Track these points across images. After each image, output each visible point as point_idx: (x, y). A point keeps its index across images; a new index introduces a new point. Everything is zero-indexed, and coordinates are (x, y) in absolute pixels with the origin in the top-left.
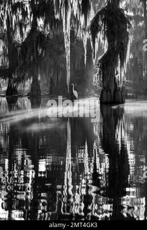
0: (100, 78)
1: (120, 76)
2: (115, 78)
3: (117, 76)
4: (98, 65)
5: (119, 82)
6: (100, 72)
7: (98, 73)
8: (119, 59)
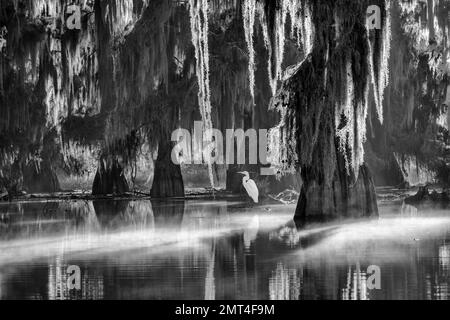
0: (289, 139)
1: (352, 133)
2: (337, 140)
3: (342, 133)
4: (283, 98)
5: (348, 150)
6: (288, 120)
7: (282, 123)
8: (349, 79)
